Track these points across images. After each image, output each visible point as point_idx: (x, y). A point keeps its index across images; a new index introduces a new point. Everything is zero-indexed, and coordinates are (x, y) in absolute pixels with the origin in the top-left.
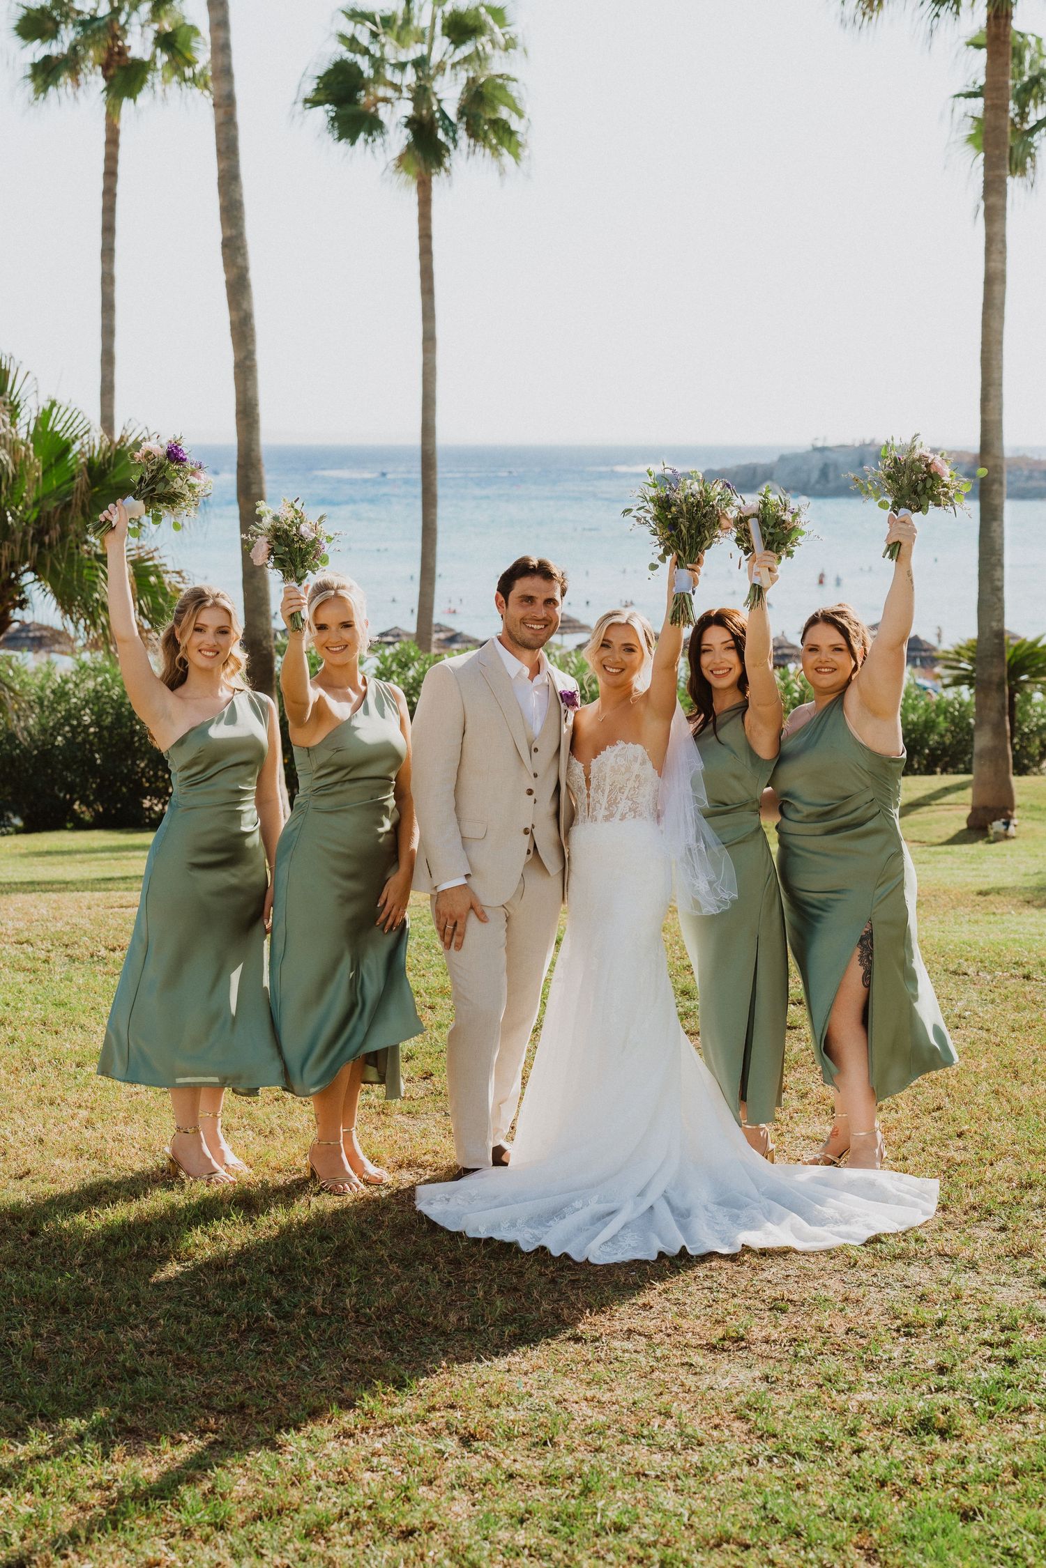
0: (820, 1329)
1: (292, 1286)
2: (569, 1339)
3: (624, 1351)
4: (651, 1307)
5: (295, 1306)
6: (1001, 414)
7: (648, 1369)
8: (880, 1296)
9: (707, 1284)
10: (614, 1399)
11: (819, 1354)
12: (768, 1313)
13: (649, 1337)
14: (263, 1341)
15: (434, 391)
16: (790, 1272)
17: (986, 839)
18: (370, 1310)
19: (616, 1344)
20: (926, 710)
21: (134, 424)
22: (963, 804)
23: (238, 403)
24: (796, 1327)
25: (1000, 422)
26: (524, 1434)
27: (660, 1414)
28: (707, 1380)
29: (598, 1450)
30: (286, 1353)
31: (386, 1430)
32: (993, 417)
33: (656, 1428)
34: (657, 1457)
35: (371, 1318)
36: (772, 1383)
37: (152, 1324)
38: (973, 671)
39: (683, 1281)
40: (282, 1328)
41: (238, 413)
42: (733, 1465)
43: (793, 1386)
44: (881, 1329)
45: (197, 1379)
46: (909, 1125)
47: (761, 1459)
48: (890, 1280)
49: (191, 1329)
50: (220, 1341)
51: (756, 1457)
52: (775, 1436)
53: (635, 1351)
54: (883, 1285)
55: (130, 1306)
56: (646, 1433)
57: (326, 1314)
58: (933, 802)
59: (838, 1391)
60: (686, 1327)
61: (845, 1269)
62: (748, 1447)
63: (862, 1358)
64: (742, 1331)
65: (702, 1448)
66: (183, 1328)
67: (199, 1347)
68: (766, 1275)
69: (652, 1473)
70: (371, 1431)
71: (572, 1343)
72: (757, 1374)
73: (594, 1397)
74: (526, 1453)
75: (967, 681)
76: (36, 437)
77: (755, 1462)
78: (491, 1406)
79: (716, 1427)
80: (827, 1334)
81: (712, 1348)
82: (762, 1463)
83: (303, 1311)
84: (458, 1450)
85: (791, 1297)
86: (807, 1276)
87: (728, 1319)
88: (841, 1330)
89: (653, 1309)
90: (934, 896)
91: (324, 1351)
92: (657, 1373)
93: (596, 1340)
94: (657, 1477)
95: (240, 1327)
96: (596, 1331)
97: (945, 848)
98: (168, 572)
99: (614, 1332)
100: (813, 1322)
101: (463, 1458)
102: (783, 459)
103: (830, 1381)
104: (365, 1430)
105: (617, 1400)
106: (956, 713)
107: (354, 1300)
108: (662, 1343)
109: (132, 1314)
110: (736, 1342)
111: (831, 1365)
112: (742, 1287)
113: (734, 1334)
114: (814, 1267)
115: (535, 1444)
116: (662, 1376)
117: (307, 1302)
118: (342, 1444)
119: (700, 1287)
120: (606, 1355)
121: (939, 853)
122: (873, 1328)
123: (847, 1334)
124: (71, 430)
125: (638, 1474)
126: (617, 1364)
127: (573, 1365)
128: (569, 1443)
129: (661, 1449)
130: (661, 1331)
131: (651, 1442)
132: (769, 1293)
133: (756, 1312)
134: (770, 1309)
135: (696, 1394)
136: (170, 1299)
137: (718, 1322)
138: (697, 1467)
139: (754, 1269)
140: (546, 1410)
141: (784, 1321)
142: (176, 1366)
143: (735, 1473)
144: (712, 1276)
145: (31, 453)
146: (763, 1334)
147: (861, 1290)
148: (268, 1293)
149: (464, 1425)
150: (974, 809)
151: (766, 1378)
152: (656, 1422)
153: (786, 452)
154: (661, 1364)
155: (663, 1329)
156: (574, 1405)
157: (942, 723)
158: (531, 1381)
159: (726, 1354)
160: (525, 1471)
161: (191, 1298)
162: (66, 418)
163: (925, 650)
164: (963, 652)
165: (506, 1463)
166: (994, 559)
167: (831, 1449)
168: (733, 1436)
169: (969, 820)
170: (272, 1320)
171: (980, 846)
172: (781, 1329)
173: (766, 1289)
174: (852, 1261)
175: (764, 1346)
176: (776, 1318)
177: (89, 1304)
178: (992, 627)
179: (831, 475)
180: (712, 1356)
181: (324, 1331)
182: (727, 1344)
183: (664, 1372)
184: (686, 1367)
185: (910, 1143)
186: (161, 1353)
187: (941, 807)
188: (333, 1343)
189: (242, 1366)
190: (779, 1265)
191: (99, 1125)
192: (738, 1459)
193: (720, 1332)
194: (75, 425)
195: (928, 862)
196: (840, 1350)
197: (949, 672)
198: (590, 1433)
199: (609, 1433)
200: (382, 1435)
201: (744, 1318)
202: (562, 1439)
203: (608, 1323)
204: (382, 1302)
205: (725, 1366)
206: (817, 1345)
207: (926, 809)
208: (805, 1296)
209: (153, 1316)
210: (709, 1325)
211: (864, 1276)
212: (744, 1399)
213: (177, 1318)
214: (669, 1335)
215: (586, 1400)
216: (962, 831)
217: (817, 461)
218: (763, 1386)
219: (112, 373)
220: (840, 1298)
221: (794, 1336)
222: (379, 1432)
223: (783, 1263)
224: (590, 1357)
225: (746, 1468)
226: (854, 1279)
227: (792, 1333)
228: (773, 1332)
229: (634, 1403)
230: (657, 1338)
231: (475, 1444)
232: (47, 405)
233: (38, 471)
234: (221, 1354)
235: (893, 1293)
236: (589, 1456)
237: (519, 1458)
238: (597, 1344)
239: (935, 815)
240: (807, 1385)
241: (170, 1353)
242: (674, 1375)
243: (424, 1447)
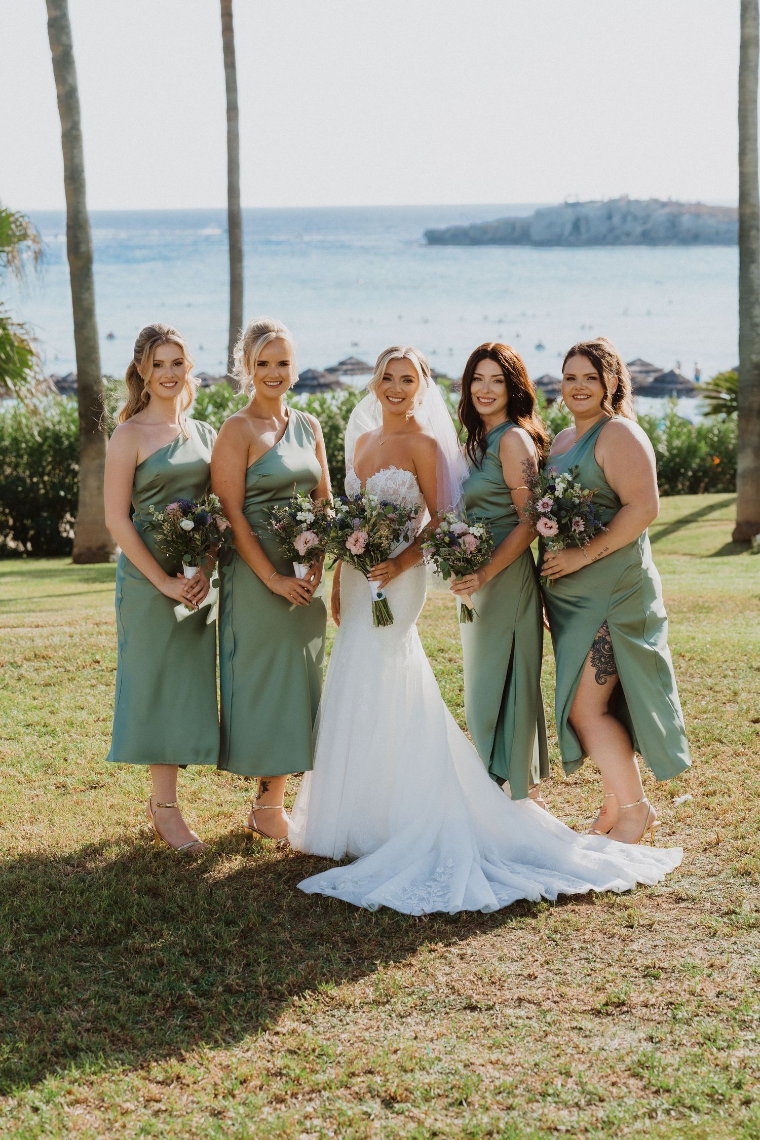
0: (692, 993)
1: (205, 966)
2: (465, 1008)
3: (517, 1018)
4: (536, 978)
5: (212, 985)
6: (756, 166)
7: (542, 1033)
8: (741, 962)
9: (583, 955)
10: (517, 1061)
11: (695, 1016)
12: (642, 980)
13: (539, 1005)
14: (188, 1017)
15: (238, 156)
16: (657, 943)
17: (750, 551)
18: (282, 986)
19: (509, 1011)
20: (689, 436)
22: (727, 520)
23: (66, 168)
24: (670, 992)
25: (756, 173)
26: (439, 1095)
27: (561, 1074)
28: (597, 1043)
29: (510, 1108)
30: (210, 1028)
31: (314, 1095)
32: (749, 170)
33: (559, 1087)
34: (564, 1113)
35: (284, 993)
36: (656, 1043)
37: (85, 1004)
38: (732, 400)
39: (561, 953)
40: (203, 1005)
41: (66, 178)
42: (636, 1118)
43: (677, 1045)
44: (749, 992)
45: (133, 1054)
46: (742, 808)
47: (659, 1113)
48: (749, 947)
49: (121, 1008)
50: (148, 1018)
51: (655, 1110)
52: (668, 1091)
53: (528, 1018)
54: (743, 952)
55: (62, 988)
56: (551, 1091)
57: (241, 991)
58: (700, 519)
59: (719, 1049)
60: (571, 994)
61: (707, 939)
62: (645, 1102)
63: (735, 1019)
64: (623, 997)
65: (604, 1104)
66: (114, 1007)
67: (130, 1024)
68: (635, 946)
69: (563, 1128)
70: (300, 1097)
71: (468, 1012)
72: (642, 1035)
73: (498, 1060)
74: (444, 1112)
75: (724, 410)
77: (654, 1115)
78: (406, 1071)
79: (614, 1084)
80: (699, 998)
81: (597, 1013)
82: (661, 1116)
83: (220, 989)
84: (383, 1112)
85: (662, 965)
86: (672, 945)
87: (607, 986)
88: (711, 994)
89: (538, 979)
90: (721, 602)
91: (245, 1025)
92: (550, 1038)
93: (490, 1008)
94: (567, 1131)
95: (165, 1005)
96: (489, 1000)
97: (710, 560)
98: (13, 324)
99: (505, 1001)
100: (685, 987)
101: (387, 1118)
102: (540, 214)
103: (709, 1040)
104: (294, 1095)
105: (519, 1062)
106: (716, 439)
107: (266, 978)
108: (550, 1010)
109: (64, 996)
110: (618, 1007)
111: (709, 1025)
112: (616, 957)
113: (615, 1000)
114: (677, 937)
115: (451, 1105)
116: (556, 1040)
117: (223, 981)
118: (275, 1109)
119: (577, 958)
120: (501, 1021)
121: (717, 564)
122: (741, 991)
123: (718, 997)
125: (549, 1129)
126: (512, 1030)
127: (472, 1032)
128: (482, 1102)
129: (566, 1105)
130: (549, 999)
131: (556, 1099)
132: (640, 962)
133: (632, 979)
134: (644, 977)
135: (590, 1055)
136: (96, 981)
137: (598, 989)
138: (604, 1122)
139: (624, 940)
140: (456, 1072)
141: (658, 986)
142: (111, 1041)
143: (638, 1125)
144: (587, 948)
146: (642, 999)
147: (725, 957)
148: (186, 974)
149: (384, 1089)
150: (739, 525)
151: (651, 1039)
152: (559, 1082)
153: (542, 207)
154: (553, 1029)
155: (550, 997)
156: (481, 1068)
157: (704, 448)
158: (438, 1047)
159: (610, 1018)
160: (447, 1129)
161: (116, 980)
163: (681, 383)
164: (722, 383)
165: (428, 1122)
167: (721, 1102)
168: (630, 1092)
169: (734, 534)
170: (193, 998)
171: (744, 558)
172: (657, 994)
173: (637, 958)
174: (712, 931)
175: (644, 1010)
176: (652, 984)
177: (25, 987)
178: (751, 360)
179: (583, 228)
180: (598, 1020)
181: (243, 1007)
182: (610, 1009)
183: (557, 1036)
184: (576, 1031)
185: (745, 824)
186: (98, 1031)
187: (707, 523)
188: (252, 1018)
189: (172, 1040)
190: (646, 936)
191: (8, 825)
192: (640, 1113)
193: (602, 998)
195: (709, 572)
196: (714, 1011)
197: (708, 401)
198: (500, 1093)
199: (517, 1092)
200: (311, 1100)
201: (623, 985)
202: (475, 1098)
203: (498, 993)
204: (291, 978)
205: (612, 1029)
206: (692, 1008)
207: (693, 525)
208: (675, 963)
209: (84, 997)
210: (591, 992)
211: (725, 944)
212: (635, 1058)
213: (107, 998)
214: (555, 1002)
215: (491, 1063)
216: (728, 545)
217: (569, 216)
218: (649, 1046)
220: (706, 965)
221: (671, 1000)
222: (307, 1097)
223: (649, 935)
224: (487, 1023)
225: (647, 1121)
226: (716, 948)
227: (668, 998)
228: (651, 997)
229: (535, 1065)
230: (546, 1005)
231: (396, 1105)
234: (151, 1030)
235: (753, 959)
236: (503, 1114)
237: (439, 1117)
238: (492, 1012)
239: (703, 530)
240: (689, 1044)
241: (105, 1030)
242: (567, 1039)
243: (353, 1110)
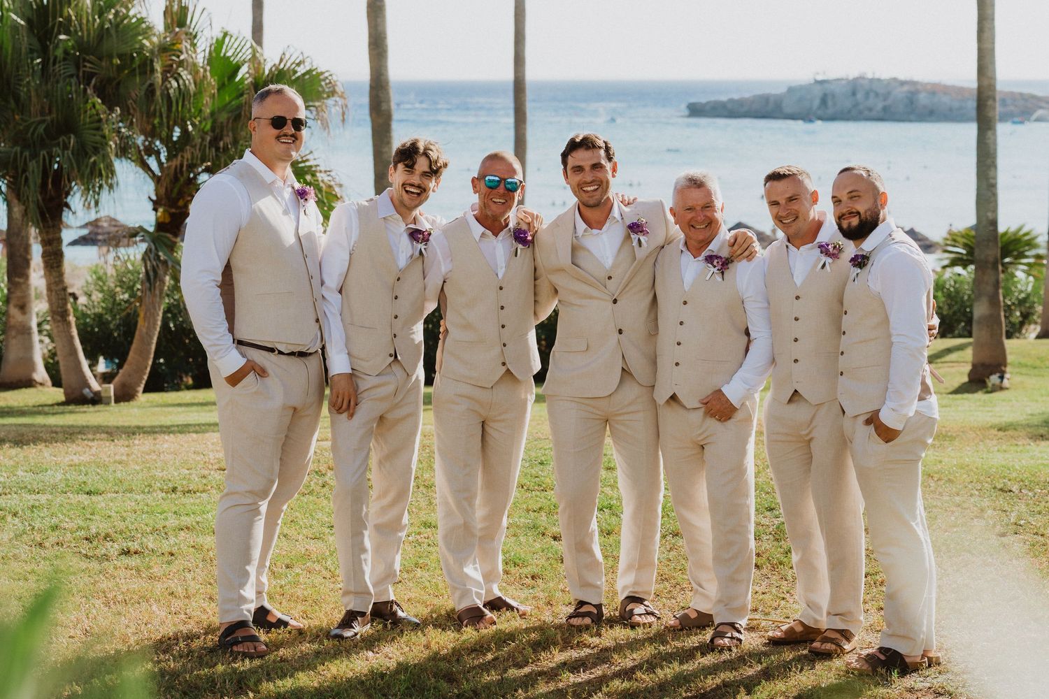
6: (993, 43)
15: (523, 29)
17: (985, 390)
21: (292, 50)
22: (963, 362)
23: (370, 36)
25: (993, 50)
32: (987, 45)
38: (967, 254)
41: (370, 44)
58: (939, 360)
75: (960, 263)
76: (210, 61)
97: (951, 396)
98: (321, 172)
102: (791, 90)
106: (952, 289)
121: (957, 399)
124: (240, 55)
145: (208, 74)
150: (974, 366)
153: (793, 85)
162: (235, 46)
164: (957, 239)
166: (989, 161)
169: (970, 375)
171: (980, 396)
178: (987, 217)
179: (830, 103)
187: (946, 365)
194: (243, 51)
195: (950, 406)
197: (947, 255)
216: (964, 384)
217: (818, 92)
219: (261, 15)
232: (220, 36)
233: (213, 89)
239: (942, 371)
